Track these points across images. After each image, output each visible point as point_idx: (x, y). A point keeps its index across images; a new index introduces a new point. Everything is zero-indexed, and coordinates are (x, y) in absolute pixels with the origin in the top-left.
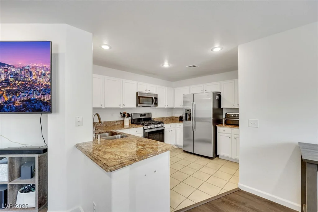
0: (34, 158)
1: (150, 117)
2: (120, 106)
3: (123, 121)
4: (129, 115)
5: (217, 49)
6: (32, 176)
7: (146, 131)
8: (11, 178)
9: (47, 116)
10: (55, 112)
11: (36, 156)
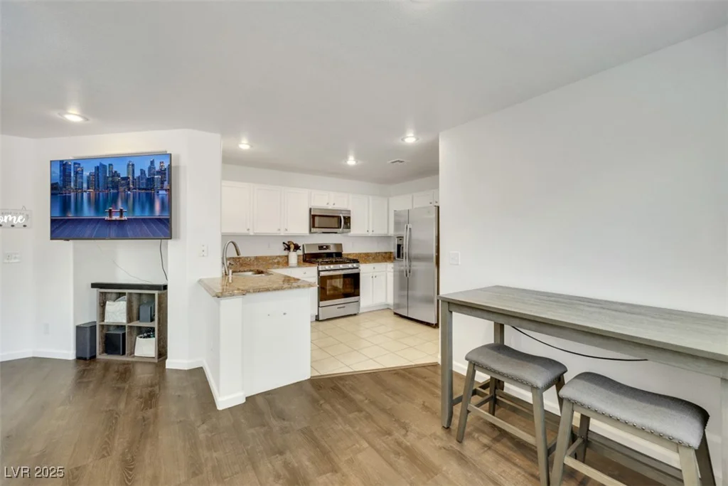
0: (154, 294)
1: (340, 251)
2: (279, 232)
3: (287, 256)
4: (297, 247)
5: (410, 139)
6: (152, 320)
7: (322, 274)
8: (130, 319)
9: (167, 244)
10: (176, 238)
11: (156, 292)
